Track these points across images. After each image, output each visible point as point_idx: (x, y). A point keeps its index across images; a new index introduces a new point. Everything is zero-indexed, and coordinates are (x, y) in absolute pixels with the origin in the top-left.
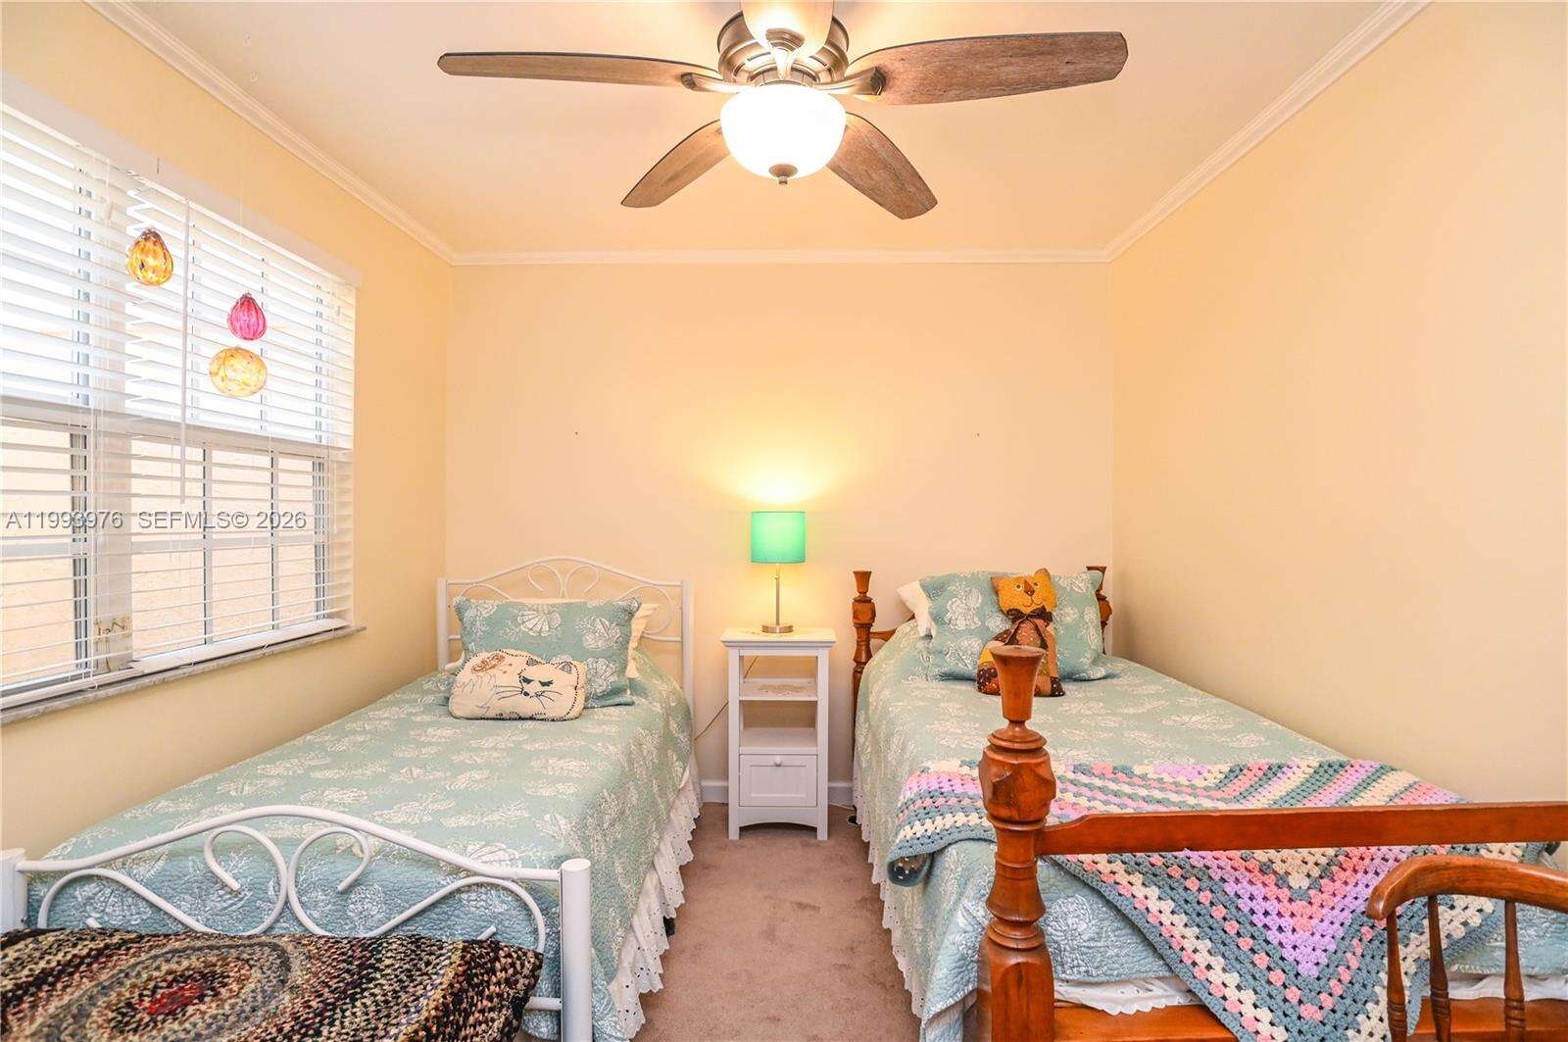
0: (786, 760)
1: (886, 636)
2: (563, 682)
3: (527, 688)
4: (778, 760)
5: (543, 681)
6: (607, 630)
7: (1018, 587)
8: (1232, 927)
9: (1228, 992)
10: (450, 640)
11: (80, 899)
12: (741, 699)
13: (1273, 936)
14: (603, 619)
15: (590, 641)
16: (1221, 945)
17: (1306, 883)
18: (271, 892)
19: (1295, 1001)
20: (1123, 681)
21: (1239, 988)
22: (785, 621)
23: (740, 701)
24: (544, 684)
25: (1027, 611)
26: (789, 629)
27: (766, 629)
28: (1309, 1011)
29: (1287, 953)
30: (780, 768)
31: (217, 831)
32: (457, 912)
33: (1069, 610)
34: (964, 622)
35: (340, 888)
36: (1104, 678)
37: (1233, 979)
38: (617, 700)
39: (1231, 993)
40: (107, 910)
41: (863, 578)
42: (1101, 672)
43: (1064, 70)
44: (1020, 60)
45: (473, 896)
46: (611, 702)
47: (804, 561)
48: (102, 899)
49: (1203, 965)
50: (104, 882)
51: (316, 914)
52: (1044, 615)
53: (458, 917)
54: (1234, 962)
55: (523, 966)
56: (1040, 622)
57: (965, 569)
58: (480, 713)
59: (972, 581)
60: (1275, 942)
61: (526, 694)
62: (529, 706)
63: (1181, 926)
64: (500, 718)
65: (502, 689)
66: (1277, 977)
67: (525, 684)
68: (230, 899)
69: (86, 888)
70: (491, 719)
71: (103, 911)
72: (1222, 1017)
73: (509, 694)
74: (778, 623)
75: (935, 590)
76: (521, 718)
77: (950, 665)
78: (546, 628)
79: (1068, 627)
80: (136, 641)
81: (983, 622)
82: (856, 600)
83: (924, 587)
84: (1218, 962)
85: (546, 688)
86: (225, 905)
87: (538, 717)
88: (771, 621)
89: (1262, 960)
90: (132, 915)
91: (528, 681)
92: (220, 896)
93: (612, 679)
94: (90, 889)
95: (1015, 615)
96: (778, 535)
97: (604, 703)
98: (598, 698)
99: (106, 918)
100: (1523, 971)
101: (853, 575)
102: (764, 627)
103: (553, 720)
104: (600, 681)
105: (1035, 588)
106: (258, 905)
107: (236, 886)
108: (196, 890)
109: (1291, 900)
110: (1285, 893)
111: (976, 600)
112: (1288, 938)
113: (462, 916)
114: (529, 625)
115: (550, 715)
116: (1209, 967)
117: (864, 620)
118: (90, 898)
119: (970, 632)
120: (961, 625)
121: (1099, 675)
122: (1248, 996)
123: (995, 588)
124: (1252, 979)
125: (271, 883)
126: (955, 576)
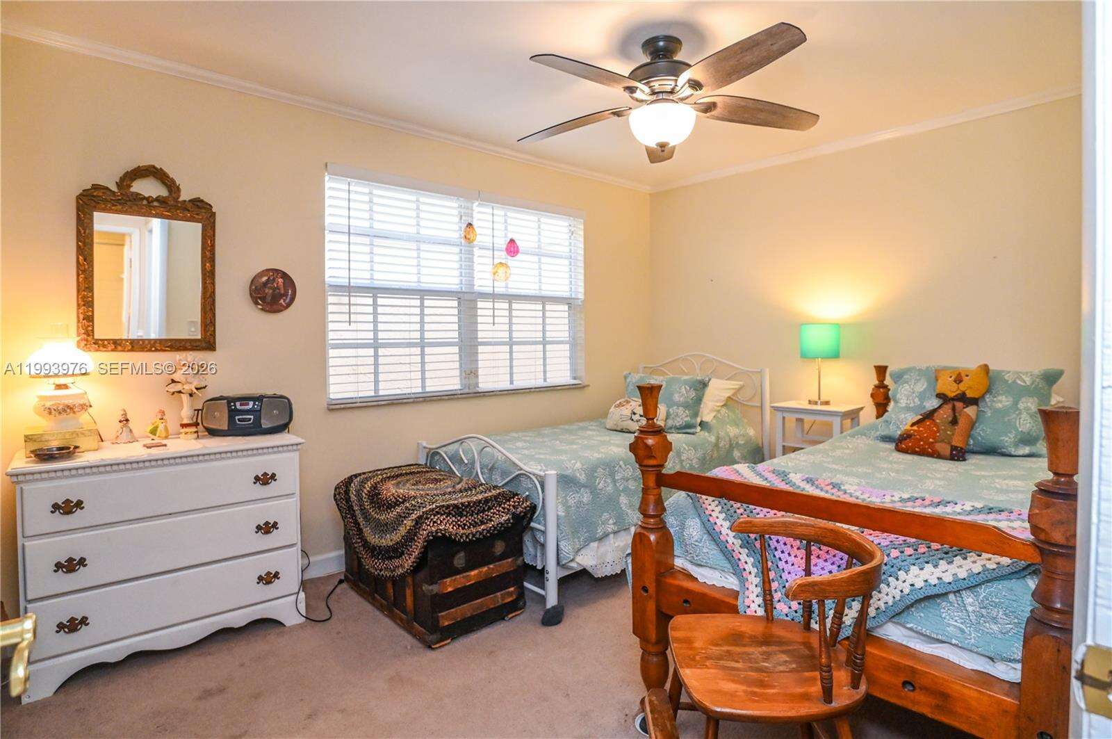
3: (634, 417)
7: (952, 377)
14: (686, 386)
22: (824, 398)
25: (952, 395)
26: (827, 403)
34: (905, 401)
38: (689, 431)
46: (684, 431)
51: (485, 477)
55: (522, 504)
61: (632, 420)
63: (738, 546)
65: (624, 417)
73: (626, 419)
74: (819, 399)
80: (481, 379)
81: (922, 402)
91: (634, 414)
93: (686, 419)
95: (943, 398)
97: (680, 431)
98: (677, 429)
104: (679, 419)
105: (965, 379)
123: (936, 377)
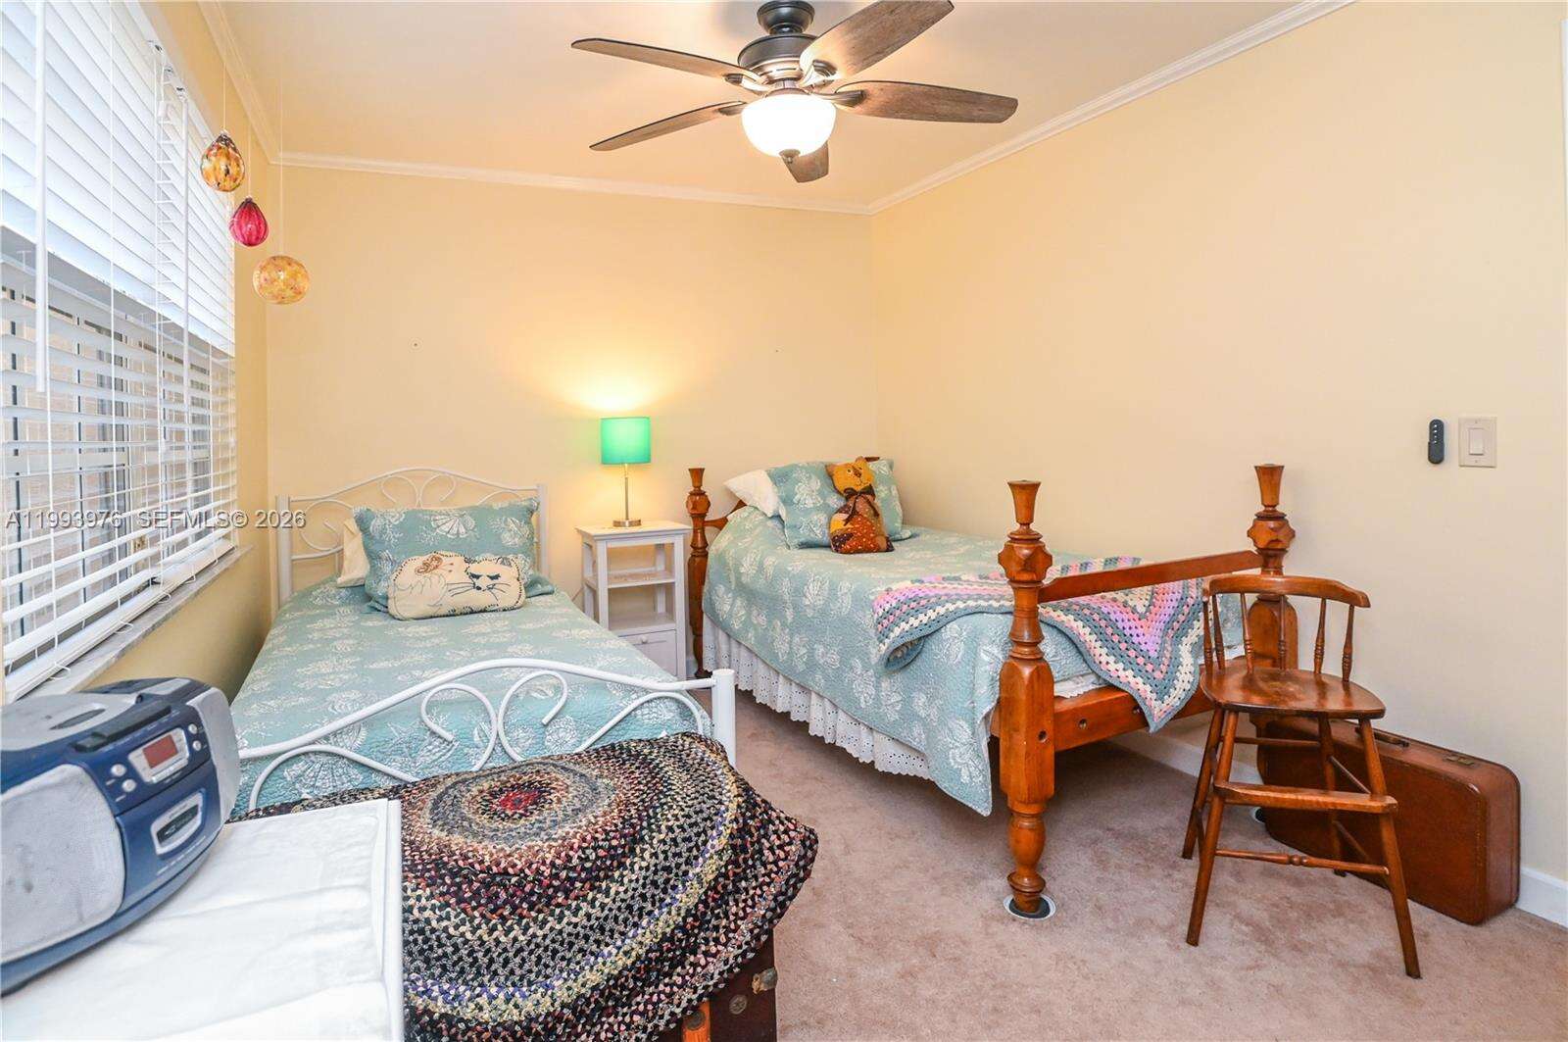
0: (652, 638)
1: (721, 524)
2: (508, 574)
4: (644, 638)
5: (491, 575)
6: (519, 528)
7: (849, 471)
8: (1116, 639)
9: (1119, 674)
10: (293, 560)
11: (289, 779)
12: (610, 587)
13: (1135, 639)
15: (508, 539)
16: (1113, 650)
17: (1144, 610)
18: (476, 739)
19: (1150, 671)
20: (922, 538)
21: (1124, 669)
23: (609, 590)
24: (492, 578)
25: (859, 489)
27: (617, 524)
28: (1157, 674)
29: (1143, 647)
30: (646, 645)
31: (434, 691)
32: (633, 727)
33: (881, 488)
35: (545, 721)
36: (910, 538)
37: (1120, 666)
39: (1121, 673)
40: (317, 784)
41: (697, 474)
42: (908, 534)
43: (976, 113)
44: (953, 104)
45: (646, 711)
47: (649, 461)
48: (311, 775)
49: (1104, 663)
50: (313, 758)
52: (870, 491)
53: (634, 730)
54: (1119, 658)
56: (869, 497)
57: (802, 462)
58: (431, 611)
59: (810, 469)
60: (1136, 643)
62: (482, 599)
64: (452, 614)
65: (453, 587)
66: (1141, 660)
67: (475, 580)
68: (439, 751)
69: (294, 767)
70: (444, 616)
71: (313, 786)
72: (1121, 686)
73: (461, 590)
75: (780, 477)
76: (472, 612)
77: (804, 535)
78: (462, 530)
79: (883, 500)
82: (692, 494)
83: (770, 475)
84: (1112, 659)
85: (495, 581)
86: (434, 758)
87: (489, 609)
88: (621, 517)
89: (1132, 653)
90: (343, 784)
91: (477, 577)
92: (430, 751)
94: (298, 768)
95: (850, 494)
96: (628, 439)
99: (316, 792)
100: (1225, 644)
101: (688, 472)
102: (615, 522)
103: (504, 610)
105: (862, 471)
106: (465, 751)
107: (449, 737)
108: (405, 750)
109: (1140, 619)
110: (1136, 616)
111: (816, 484)
112: (1142, 639)
113: (638, 728)
114: (445, 528)
115: (503, 604)
116: (1108, 663)
117: (701, 510)
118: (300, 776)
119: (818, 509)
120: (810, 503)
121: (907, 535)
122: (1130, 673)
123: (829, 473)
124: (1130, 664)
125: (476, 732)
126: (796, 466)
